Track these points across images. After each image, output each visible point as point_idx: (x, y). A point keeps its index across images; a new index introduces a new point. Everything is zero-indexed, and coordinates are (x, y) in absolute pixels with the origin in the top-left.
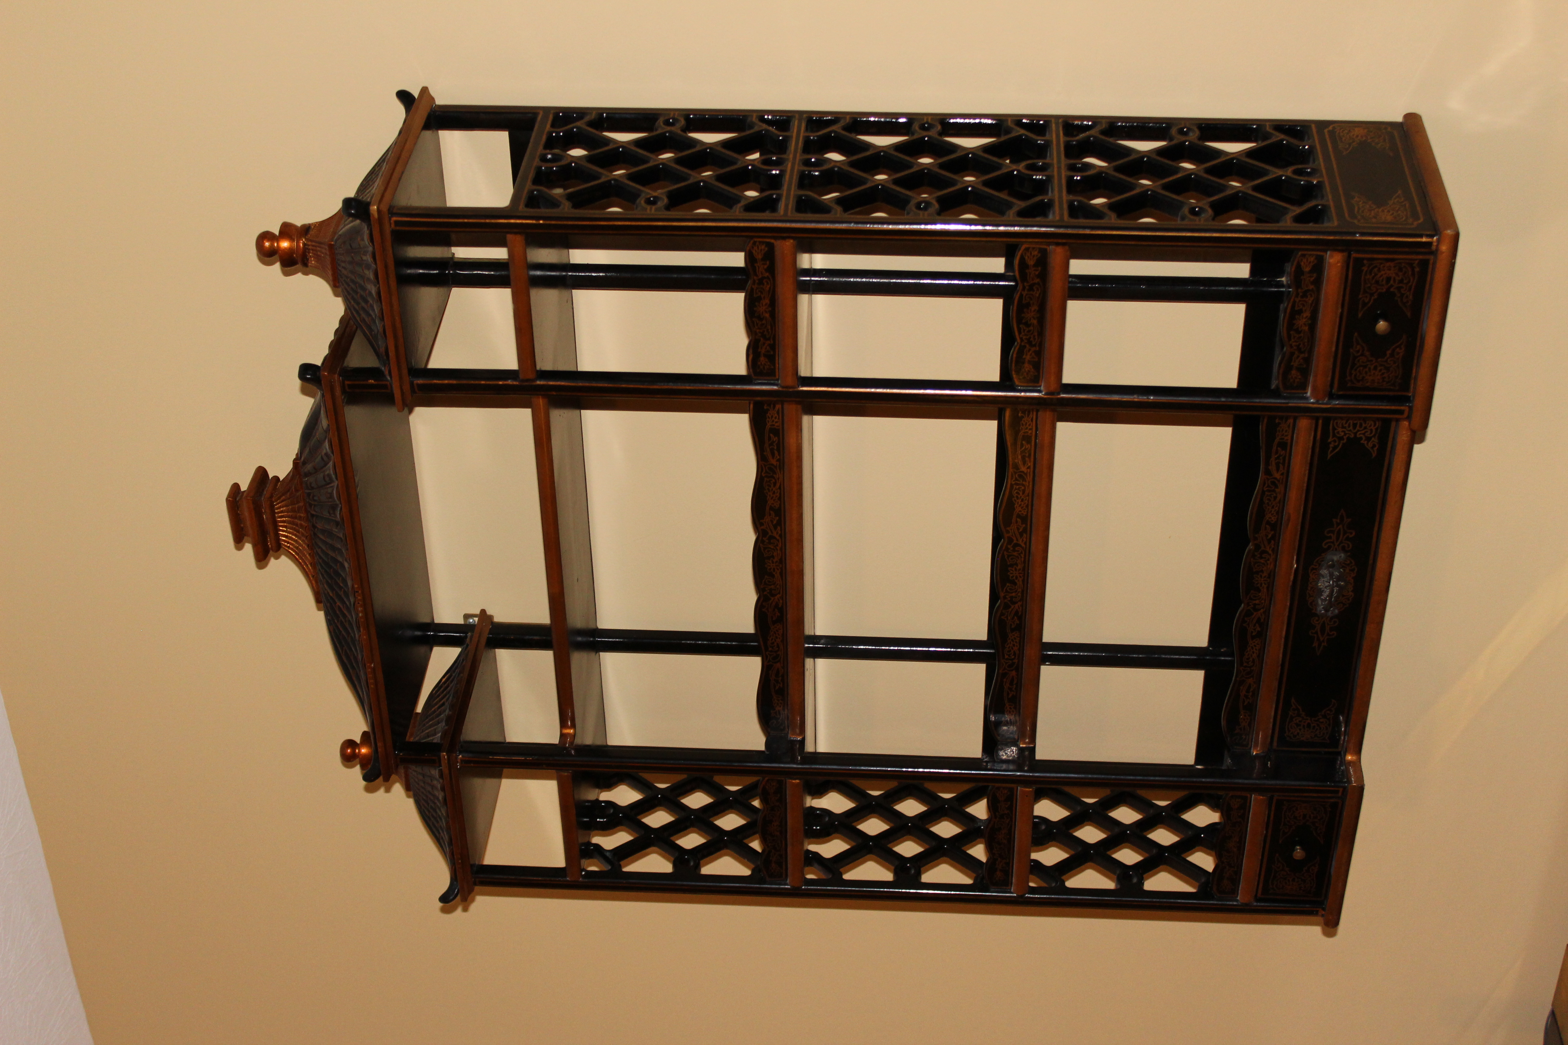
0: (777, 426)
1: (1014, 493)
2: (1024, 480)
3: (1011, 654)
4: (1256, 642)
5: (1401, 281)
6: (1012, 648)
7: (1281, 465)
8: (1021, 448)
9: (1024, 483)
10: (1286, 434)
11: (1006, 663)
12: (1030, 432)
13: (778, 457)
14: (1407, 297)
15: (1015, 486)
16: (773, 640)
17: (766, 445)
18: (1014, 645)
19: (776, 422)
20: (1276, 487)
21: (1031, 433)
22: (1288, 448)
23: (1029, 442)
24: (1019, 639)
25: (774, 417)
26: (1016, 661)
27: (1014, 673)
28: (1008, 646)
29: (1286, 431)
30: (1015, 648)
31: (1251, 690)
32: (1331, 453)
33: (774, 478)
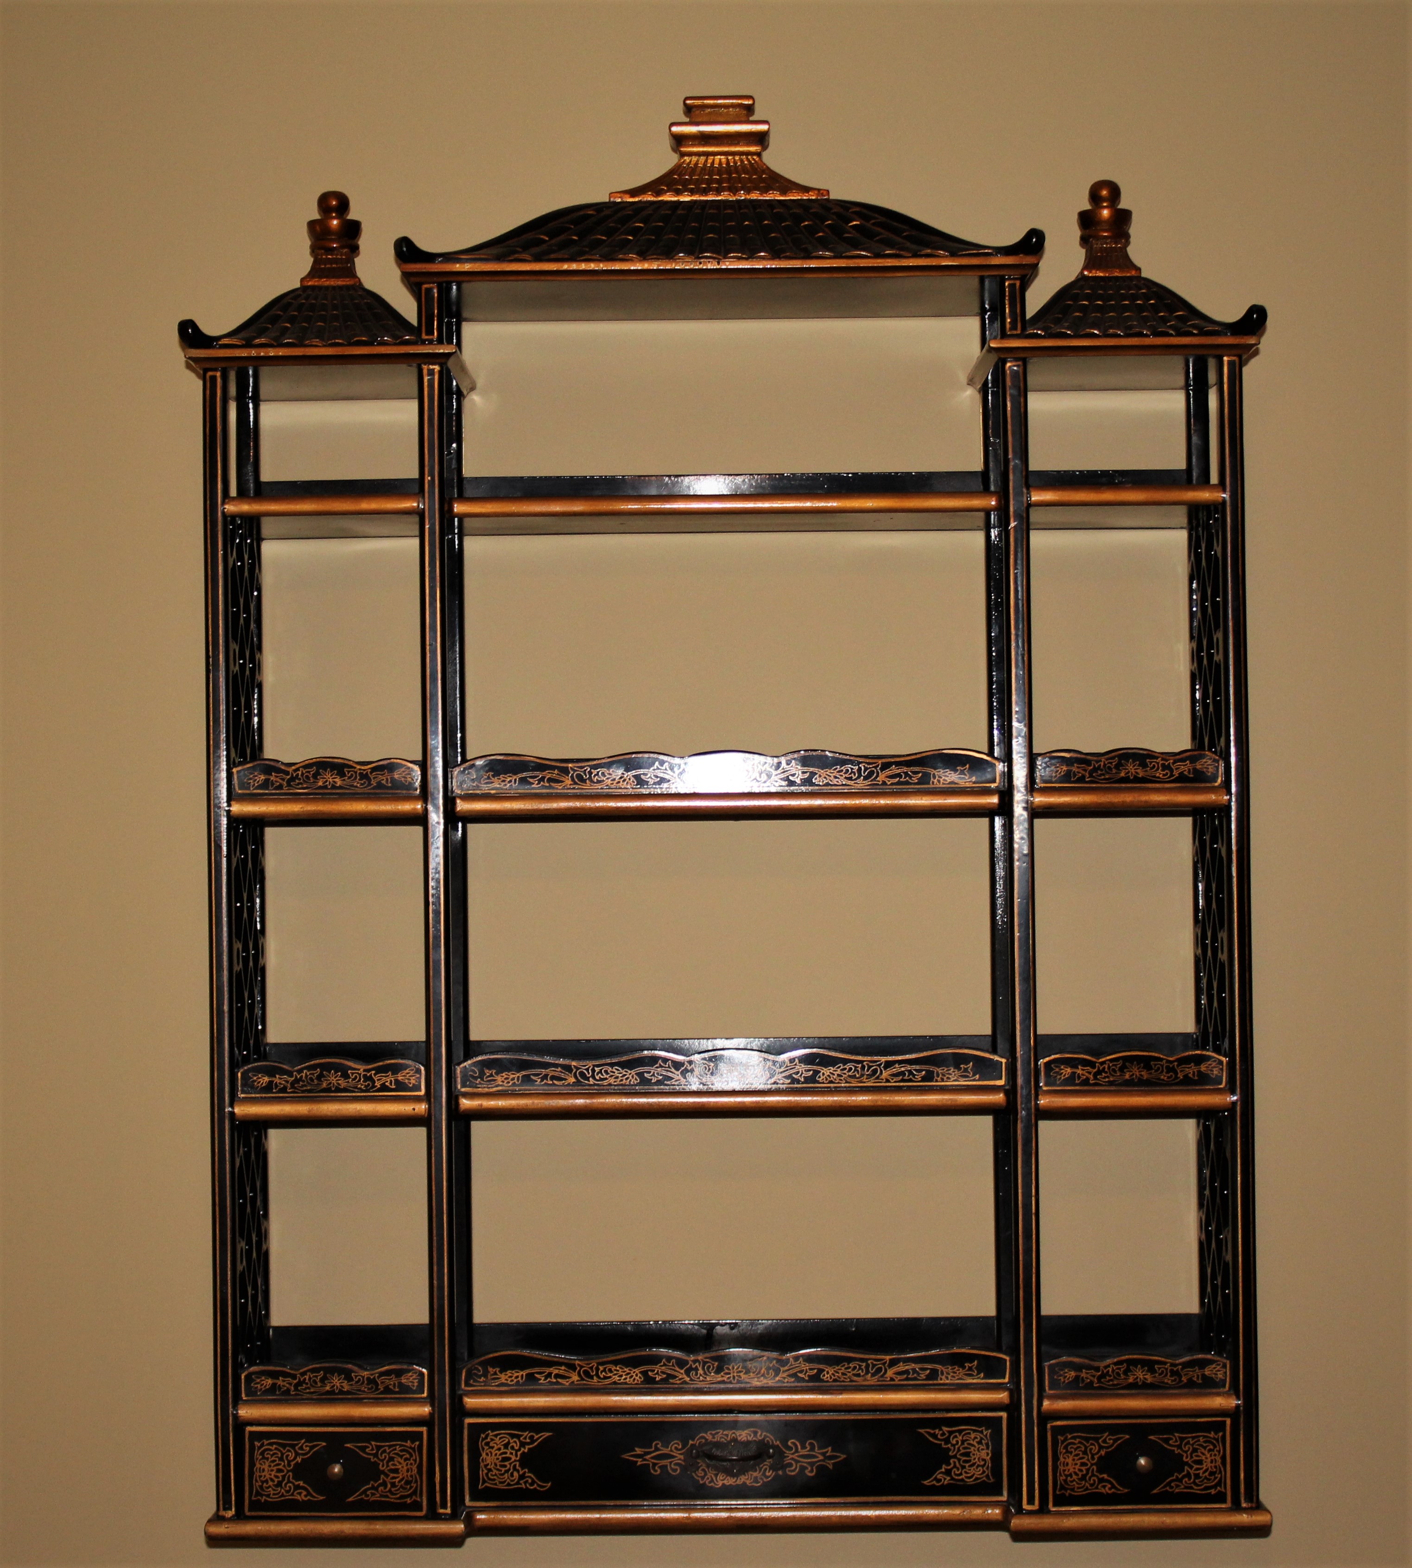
0: (933, 782)
1: (847, 1066)
2: (869, 1076)
3: (602, 1075)
4: (637, 1378)
5: (1197, 1476)
6: (611, 1076)
7: (905, 1376)
8: (915, 1070)
9: (865, 1076)
10: (949, 1377)
11: (587, 1070)
12: (939, 1079)
13: (889, 783)
14: (1177, 1486)
15: (860, 1065)
16: (608, 776)
17: (905, 769)
18: (617, 1077)
19: (939, 781)
20: (873, 1375)
21: (937, 1081)
22: (931, 1382)
23: (924, 1079)
24: (628, 1083)
25: (946, 778)
26: (592, 1081)
27: (573, 1080)
28: (614, 1070)
29: (953, 1377)
30: (612, 1080)
31: (559, 1380)
32: (929, 1433)
33: (859, 777)
